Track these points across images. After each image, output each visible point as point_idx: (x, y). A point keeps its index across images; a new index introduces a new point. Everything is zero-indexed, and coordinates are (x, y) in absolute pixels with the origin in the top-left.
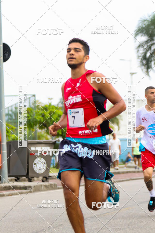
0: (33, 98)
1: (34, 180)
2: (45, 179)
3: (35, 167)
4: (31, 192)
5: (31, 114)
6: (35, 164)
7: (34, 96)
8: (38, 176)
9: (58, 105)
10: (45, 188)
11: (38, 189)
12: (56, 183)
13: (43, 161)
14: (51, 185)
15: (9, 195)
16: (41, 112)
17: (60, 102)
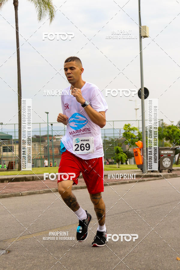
0: (162, 121)
1: (163, 172)
2: (170, 171)
3: (163, 163)
4: (161, 179)
5: (161, 131)
6: (164, 162)
7: (162, 120)
8: (165, 169)
9: (177, 126)
10: (170, 177)
11: (166, 177)
12: (177, 173)
13: (169, 160)
14: (174, 174)
15: (148, 181)
16: (167, 130)
17: (178, 124)
